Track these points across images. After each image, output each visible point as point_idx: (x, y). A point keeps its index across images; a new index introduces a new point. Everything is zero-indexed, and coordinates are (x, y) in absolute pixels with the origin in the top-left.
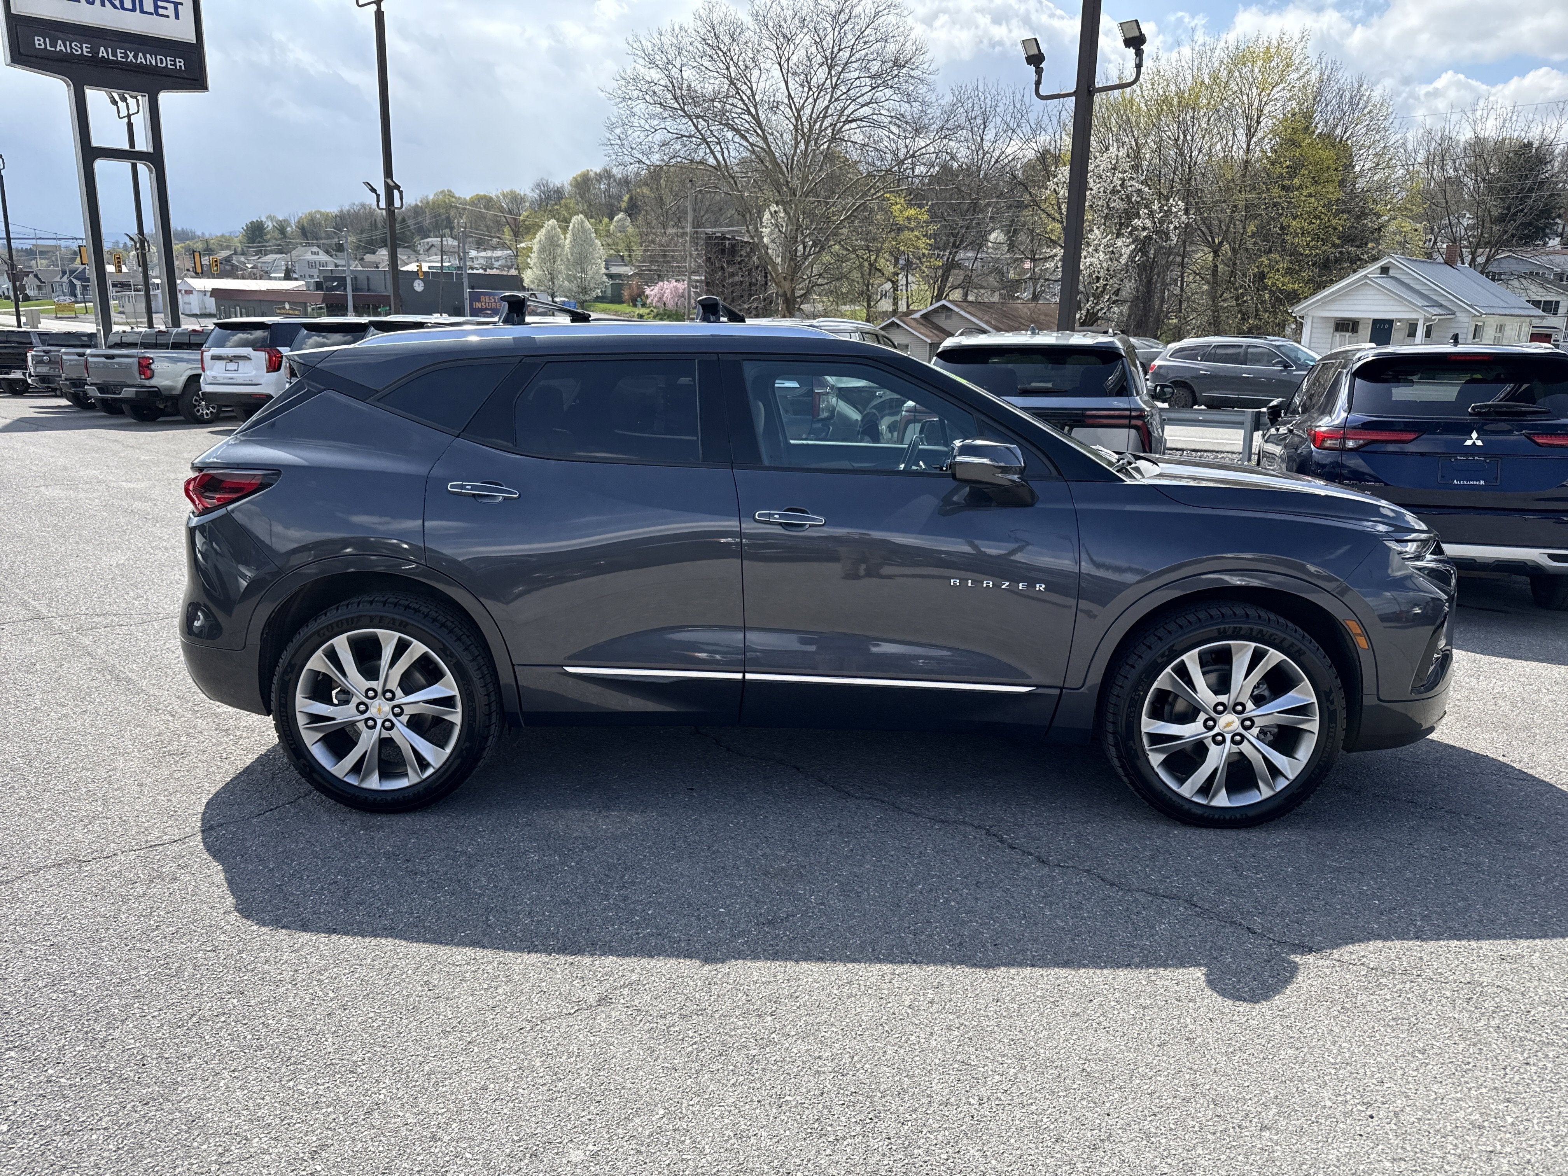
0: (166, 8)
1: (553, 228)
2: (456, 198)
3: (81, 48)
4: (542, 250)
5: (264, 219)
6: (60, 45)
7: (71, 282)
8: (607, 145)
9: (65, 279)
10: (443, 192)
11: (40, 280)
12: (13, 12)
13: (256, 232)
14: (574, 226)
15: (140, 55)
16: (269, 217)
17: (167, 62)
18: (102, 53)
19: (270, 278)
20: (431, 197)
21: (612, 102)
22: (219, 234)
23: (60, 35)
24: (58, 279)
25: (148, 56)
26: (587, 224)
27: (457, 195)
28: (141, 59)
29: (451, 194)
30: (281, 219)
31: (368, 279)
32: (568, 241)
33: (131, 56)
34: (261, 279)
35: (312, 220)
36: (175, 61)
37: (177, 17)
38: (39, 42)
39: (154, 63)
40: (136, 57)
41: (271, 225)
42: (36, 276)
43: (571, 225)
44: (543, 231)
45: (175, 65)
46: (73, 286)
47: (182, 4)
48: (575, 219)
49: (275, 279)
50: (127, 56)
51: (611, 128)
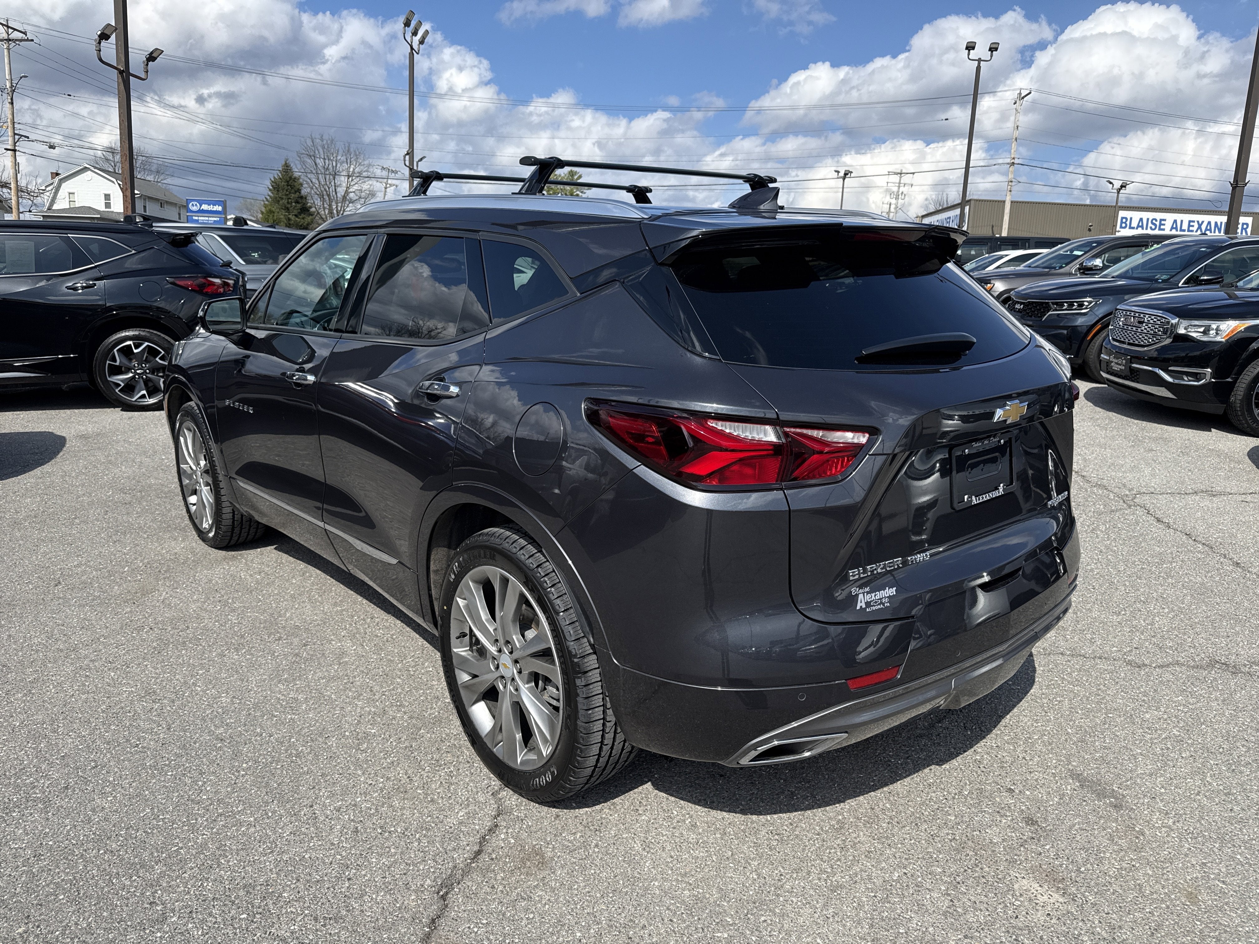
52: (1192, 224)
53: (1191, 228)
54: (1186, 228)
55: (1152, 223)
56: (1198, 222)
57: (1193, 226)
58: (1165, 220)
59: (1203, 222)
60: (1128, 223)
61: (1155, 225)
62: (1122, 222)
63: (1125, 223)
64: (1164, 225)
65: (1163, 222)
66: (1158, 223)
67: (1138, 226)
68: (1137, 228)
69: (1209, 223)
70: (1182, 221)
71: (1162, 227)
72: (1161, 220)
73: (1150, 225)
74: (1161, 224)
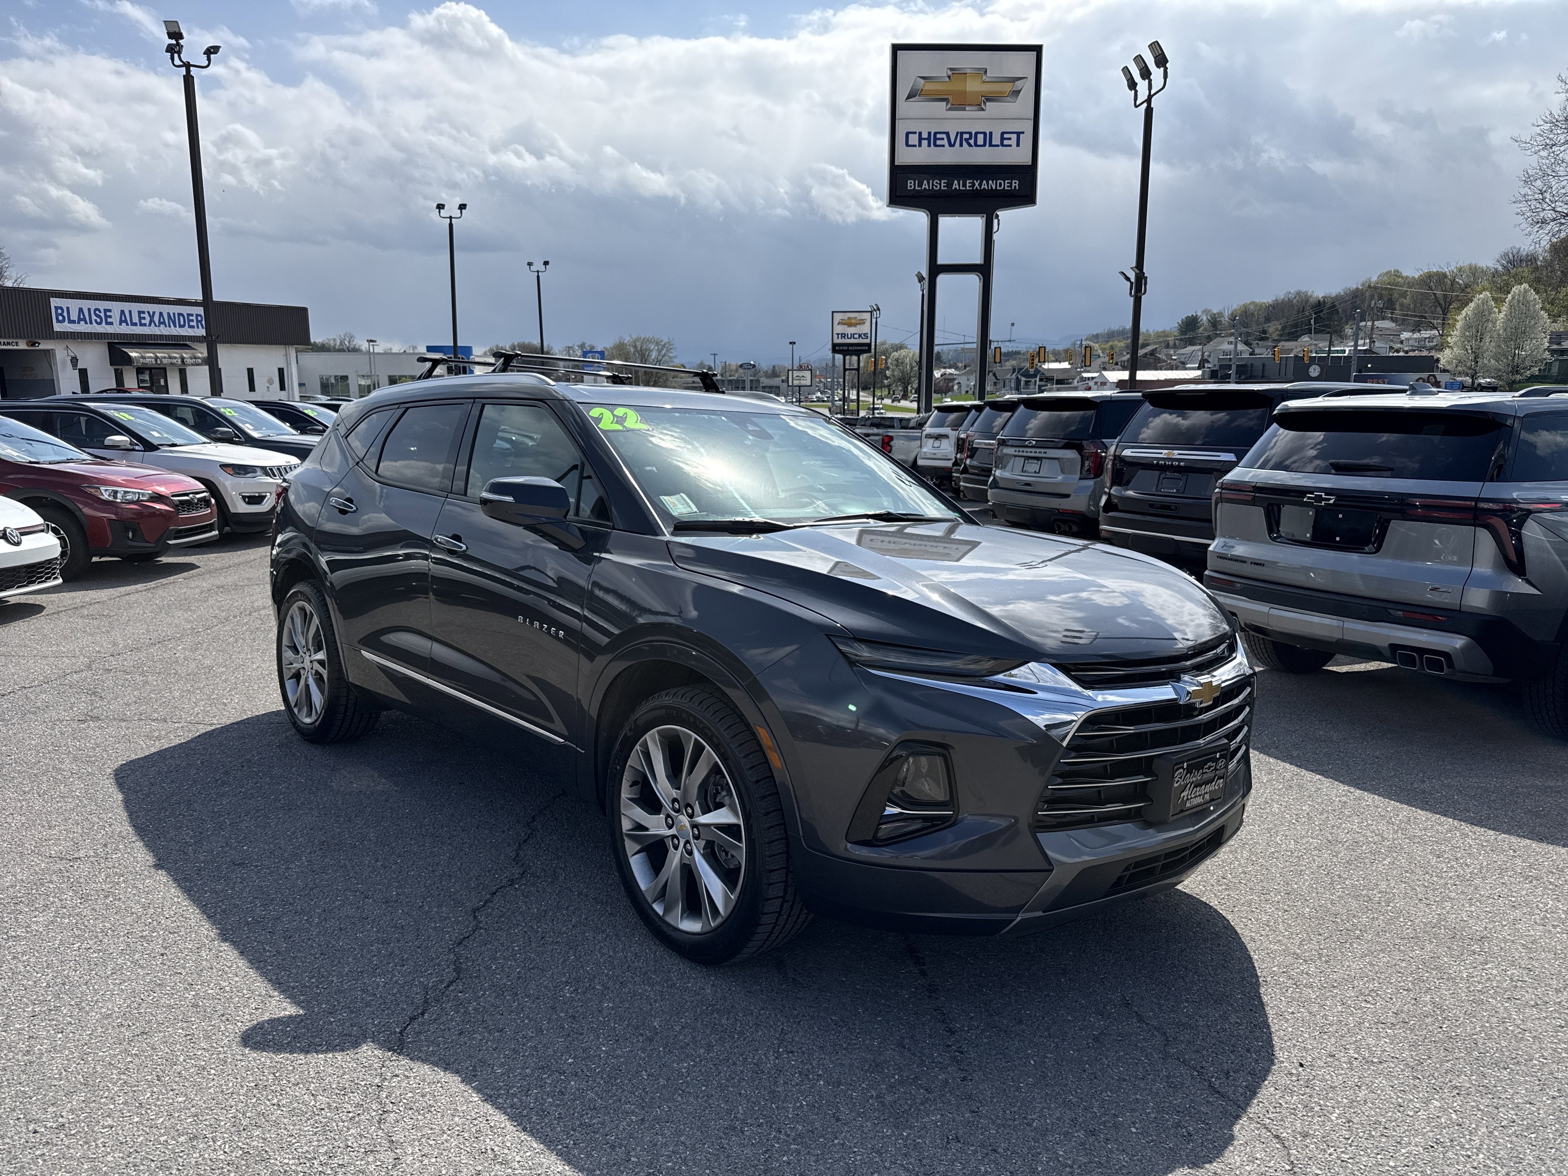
0: (1010, 139)
1: (1485, 302)
2: (1402, 278)
3: (940, 184)
4: (1468, 326)
5: (1199, 314)
6: (925, 185)
7: (1017, 378)
8: (1520, 202)
9: (1014, 376)
10: (1387, 273)
11: (996, 377)
12: (896, 163)
13: (1190, 325)
14: (1513, 298)
15: (985, 182)
16: (1206, 311)
17: (1004, 185)
18: (955, 185)
19: (1186, 369)
20: (1374, 279)
21: (1529, 152)
22: (1160, 330)
23: (926, 176)
24: (1009, 376)
25: (990, 182)
26: (1532, 295)
27: (1404, 274)
28: (984, 185)
29: (1397, 274)
30: (1215, 312)
31: (1264, 365)
32: (1502, 315)
33: (977, 184)
34: (1176, 369)
35: (1246, 312)
36: (1011, 183)
37: (1018, 145)
38: (911, 185)
39: (994, 187)
40: (980, 185)
41: (1205, 318)
42: (994, 374)
43: (1510, 296)
44: (1472, 305)
45: (1011, 186)
46: (1018, 381)
47: (1023, 133)
48: (1516, 289)
49: (1190, 369)
50: (974, 185)
51: (1528, 181)
52: (142, 315)
53: (143, 321)
54: (137, 321)
55: (96, 315)
56: (149, 313)
57: (144, 318)
58: (110, 311)
59: (154, 313)
60: (65, 314)
61: (100, 317)
62: (57, 315)
63: (61, 315)
64: (110, 317)
65: (108, 314)
66: (102, 315)
67: (80, 320)
68: (79, 323)
69: (161, 314)
70: (130, 312)
71: (109, 320)
72: (106, 311)
73: (94, 317)
74: (107, 317)
